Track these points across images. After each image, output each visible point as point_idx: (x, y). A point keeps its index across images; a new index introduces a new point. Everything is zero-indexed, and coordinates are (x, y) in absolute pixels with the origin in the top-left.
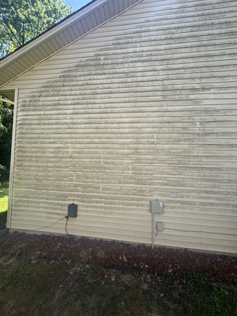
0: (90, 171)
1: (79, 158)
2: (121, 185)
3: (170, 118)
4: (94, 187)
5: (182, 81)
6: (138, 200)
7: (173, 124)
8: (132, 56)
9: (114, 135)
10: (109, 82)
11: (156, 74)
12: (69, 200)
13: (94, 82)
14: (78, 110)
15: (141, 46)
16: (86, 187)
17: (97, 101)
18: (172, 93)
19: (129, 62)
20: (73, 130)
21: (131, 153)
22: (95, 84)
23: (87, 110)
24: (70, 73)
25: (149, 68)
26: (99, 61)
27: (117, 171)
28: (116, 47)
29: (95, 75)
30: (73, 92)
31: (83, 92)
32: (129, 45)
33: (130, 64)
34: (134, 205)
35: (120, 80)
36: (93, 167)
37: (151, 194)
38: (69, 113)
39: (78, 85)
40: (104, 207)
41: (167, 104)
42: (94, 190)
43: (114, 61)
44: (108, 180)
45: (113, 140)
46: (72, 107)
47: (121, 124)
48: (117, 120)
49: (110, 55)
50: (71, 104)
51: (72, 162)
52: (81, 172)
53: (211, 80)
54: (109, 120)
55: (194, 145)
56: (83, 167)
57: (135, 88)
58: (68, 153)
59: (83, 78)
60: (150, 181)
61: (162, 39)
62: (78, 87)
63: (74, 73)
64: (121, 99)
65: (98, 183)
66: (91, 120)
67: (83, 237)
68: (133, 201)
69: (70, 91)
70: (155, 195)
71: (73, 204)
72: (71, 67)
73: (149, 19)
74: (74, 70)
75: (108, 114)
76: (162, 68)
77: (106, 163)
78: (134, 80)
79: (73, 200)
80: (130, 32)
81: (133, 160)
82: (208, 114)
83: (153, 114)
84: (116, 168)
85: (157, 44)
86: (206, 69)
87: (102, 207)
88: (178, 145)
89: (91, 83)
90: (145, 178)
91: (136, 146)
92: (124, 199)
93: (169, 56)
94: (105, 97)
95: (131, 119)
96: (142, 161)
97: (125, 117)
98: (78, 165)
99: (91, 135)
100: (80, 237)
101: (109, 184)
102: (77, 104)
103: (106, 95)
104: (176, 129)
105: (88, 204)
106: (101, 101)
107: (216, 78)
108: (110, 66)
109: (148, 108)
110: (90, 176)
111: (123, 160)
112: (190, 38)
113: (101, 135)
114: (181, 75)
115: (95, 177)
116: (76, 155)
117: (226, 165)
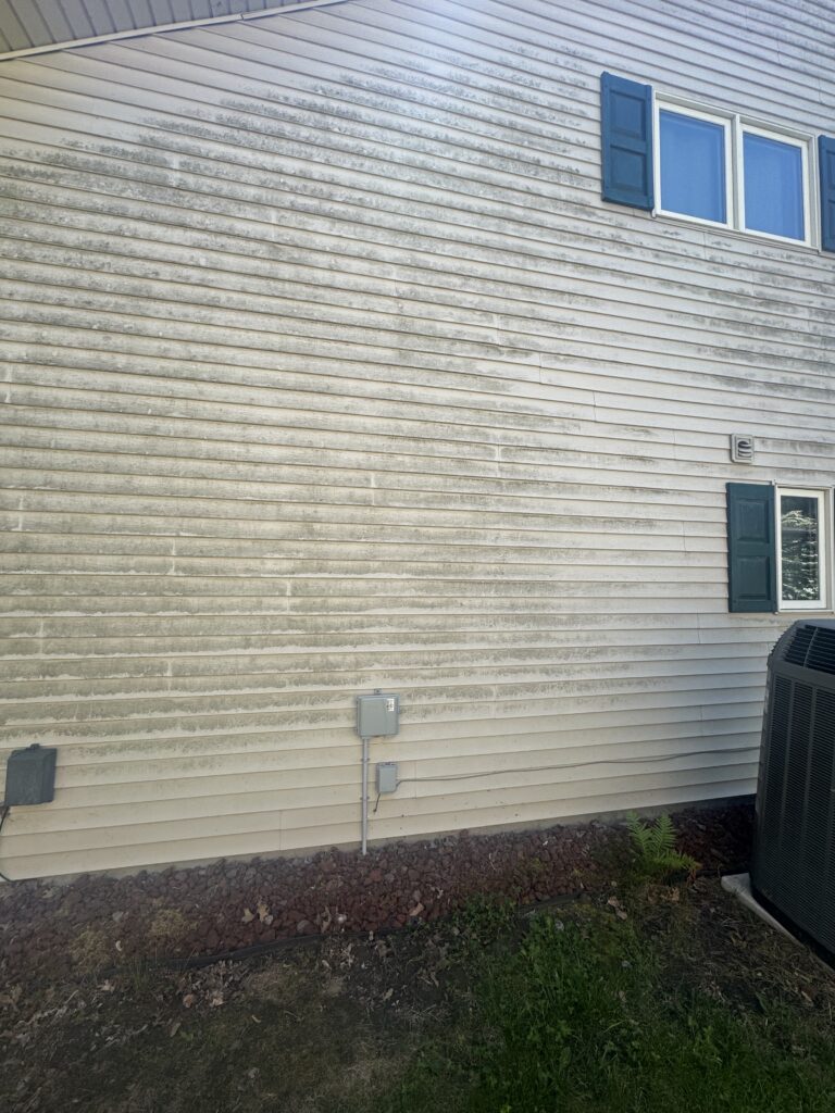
0: (117, 604)
1: (64, 550)
2: (251, 651)
3: (418, 424)
4: (138, 669)
5: (457, 313)
6: (314, 698)
7: (429, 445)
8: (296, 188)
9: (225, 466)
10: (203, 262)
11: (376, 273)
12: (14, 733)
13: (141, 247)
14: (63, 351)
15: (327, 163)
16: (103, 670)
17: (152, 326)
18: (428, 347)
19: (282, 205)
20: (32, 432)
21: (291, 537)
22: (143, 255)
23: (105, 357)
24: (19, 183)
25: (355, 248)
26: (158, 170)
27: (234, 600)
28: (232, 137)
29: (141, 219)
30: (33, 270)
31: (85, 278)
32: (286, 146)
33: (288, 214)
34: (298, 717)
35: (251, 264)
36: (134, 589)
37: (359, 674)
38: (10, 356)
39: (59, 245)
40: (182, 740)
41: (413, 379)
42: (140, 679)
43: (226, 188)
44: (200, 639)
45: (221, 483)
46: (27, 331)
47: (252, 427)
48: (236, 412)
49: (207, 158)
50: (24, 320)
51: (29, 567)
52: (77, 610)
53: (532, 327)
54: (204, 408)
55: (488, 515)
56: (85, 589)
57: (306, 305)
58: (8, 530)
59: (83, 219)
60: (356, 631)
61: (398, 161)
62: (61, 254)
63: (38, 190)
64: (251, 334)
65: (156, 649)
66: (122, 400)
67: (86, 876)
68: (297, 704)
69: (19, 259)
70: (373, 675)
71: (35, 747)
72: (20, 155)
73: (356, 77)
74: (36, 174)
75: (202, 386)
76: (397, 259)
77: (192, 571)
78: (302, 276)
79: (30, 731)
80: (286, 99)
81: (298, 562)
82: (522, 425)
83: (367, 406)
84: (233, 588)
85: (382, 174)
86: (519, 290)
87: (170, 744)
88: (443, 514)
89: (125, 251)
90: (337, 621)
91: (310, 510)
92: (264, 701)
93: (417, 225)
94: (186, 316)
95: (292, 415)
96: (331, 563)
97: (269, 404)
98: (57, 582)
99: (123, 461)
100: (69, 881)
101: (201, 653)
102: (56, 323)
103: (191, 310)
104: (438, 461)
105: (108, 739)
106: (169, 329)
107: (545, 325)
108: (208, 202)
109: (351, 383)
110: (120, 623)
111: (258, 561)
112: (478, 185)
113: (167, 463)
114: (452, 293)
115: (144, 628)
116: (47, 539)
117: (565, 575)
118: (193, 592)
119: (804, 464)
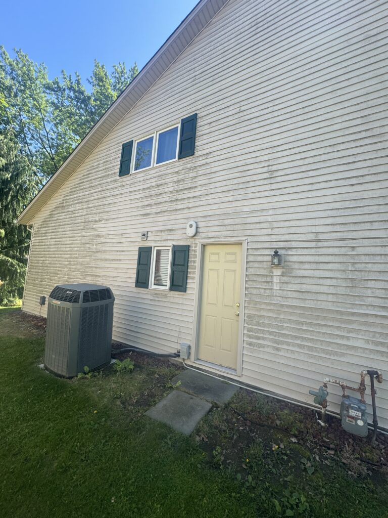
1: (50, 267)
8: (76, 200)
9: (63, 252)
10: (65, 218)
12: (44, 294)
13: (60, 218)
15: (79, 193)
19: (74, 204)
20: (49, 249)
21: (68, 265)
23: (55, 236)
24: (52, 213)
26: (63, 204)
28: (70, 194)
29: (61, 213)
30: (52, 225)
31: (56, 224)
32: (75, 192)
35: (70, 216)
38: (49, 238)
39: (54, 220)
43: (69, 204)
45: (63, 255)
47: (67, 245)
48: (65, 243)
49: (68, 199)
50: (51, 233)
51: (47, 269)
54: (62, 243)
57: (74, 221)
58: (46, 264)
59: (56, 215)
64: (68, 228)
66: (56, 243)
72: (53, 208)
73: (85, 174)
75: (62, 239)
78: (75, 216)
80: (76, 184)
81: (68, 269)
82: (99, 238)
94: (63, 227)
95: (70, 242)
97: (68, 240)
98: (49, 272)
99: (55, 253)
106: (61, 230)
108: (67, 207)
111: (64, 269)
113: (58, 252)
117: (103, 273)
118: (58, 274)
119: (164, 238)
